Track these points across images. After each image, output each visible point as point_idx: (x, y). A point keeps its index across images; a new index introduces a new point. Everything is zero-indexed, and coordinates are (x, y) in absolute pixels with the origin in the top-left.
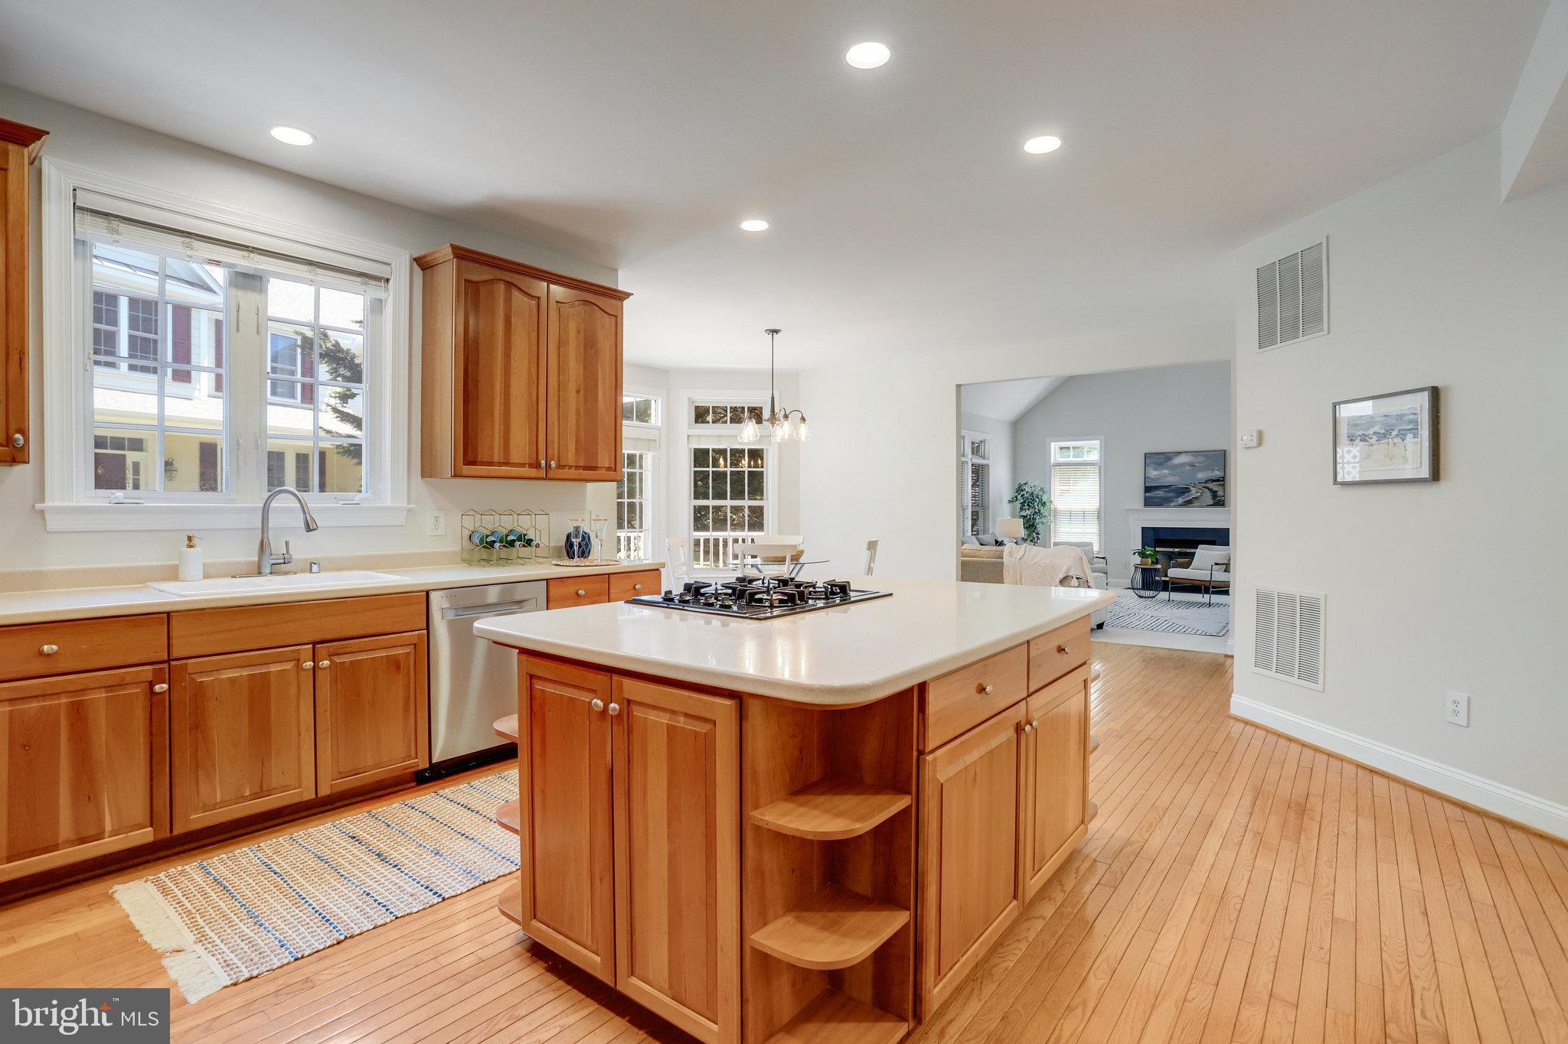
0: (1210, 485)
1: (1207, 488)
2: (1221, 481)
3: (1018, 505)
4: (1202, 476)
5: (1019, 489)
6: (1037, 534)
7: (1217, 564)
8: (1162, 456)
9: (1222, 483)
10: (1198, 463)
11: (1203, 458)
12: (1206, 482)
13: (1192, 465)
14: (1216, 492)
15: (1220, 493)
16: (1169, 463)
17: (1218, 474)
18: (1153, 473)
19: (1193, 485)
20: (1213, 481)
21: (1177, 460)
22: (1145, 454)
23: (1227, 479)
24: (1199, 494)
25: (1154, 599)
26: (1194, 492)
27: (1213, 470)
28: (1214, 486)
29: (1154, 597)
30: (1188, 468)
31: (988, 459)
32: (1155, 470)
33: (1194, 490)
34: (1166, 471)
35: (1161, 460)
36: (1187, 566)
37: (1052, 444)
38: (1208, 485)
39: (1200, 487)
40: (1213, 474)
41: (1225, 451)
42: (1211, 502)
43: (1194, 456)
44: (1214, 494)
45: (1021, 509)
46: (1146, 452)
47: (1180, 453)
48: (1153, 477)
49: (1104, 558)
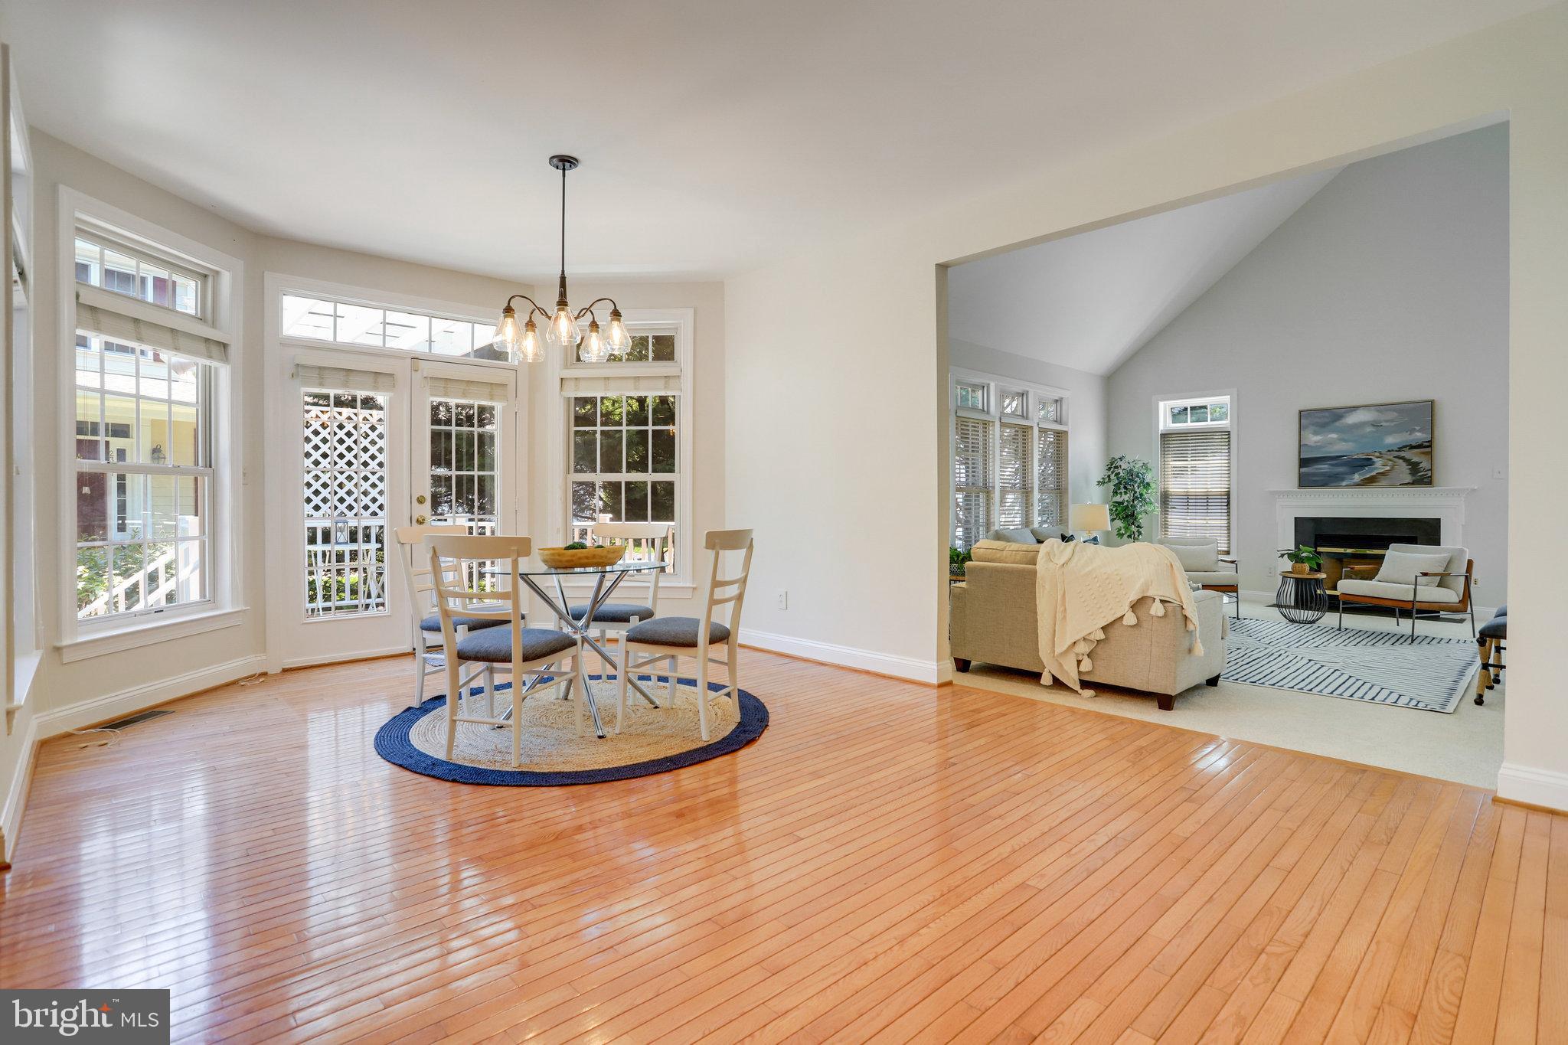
0: (1407, 454)
1: (1403, 458)
2: (1427, 447)
3: (1111, 486)
4: (1391, 440)
5: (1112, 465)
6: (1139, 527)
7: (1425, 574)
8: (1327, 414)
9: (1428, 449)
10: (1387, 421)
11: (1395, 414)
12: (1400, 449)
13: (1375, 424)
14: (1418, 464)
15: (1425, 465)
16: (1337, 424)
17: (1419, 436)
18: (1313, 439)
19: (1377, 454)
20: (1412, 447)
21: (1352, 419)
22: (1300, 412)
23: (1435, 445)
24: (1388, 468)
25: (1315, 625)
26: (1379, 465)
27: (1413, 431)
28: (1414, 456)
29: (1313, 622)
30: (1369, 429)
31: (1066, 424)
32: (1316, 433)
33: (1379, 462)
34: (1334, 436)
35: (1327, 420)
36: (1369, 576)
37: (1161, 404)
38: (1402, 454)
39: (1389, 457)
40: (1412, 437)
41: (1432, 402)
42: (1409, 479)
43: (1378, 411)
44: (1414, 467)
45: (1115, 493)
46: (1302, 408)
47: (1355, 408)
48: (1312, 444)
49: (1232, 562)
